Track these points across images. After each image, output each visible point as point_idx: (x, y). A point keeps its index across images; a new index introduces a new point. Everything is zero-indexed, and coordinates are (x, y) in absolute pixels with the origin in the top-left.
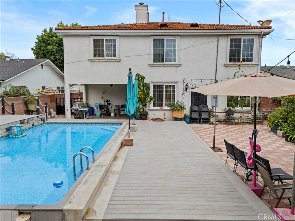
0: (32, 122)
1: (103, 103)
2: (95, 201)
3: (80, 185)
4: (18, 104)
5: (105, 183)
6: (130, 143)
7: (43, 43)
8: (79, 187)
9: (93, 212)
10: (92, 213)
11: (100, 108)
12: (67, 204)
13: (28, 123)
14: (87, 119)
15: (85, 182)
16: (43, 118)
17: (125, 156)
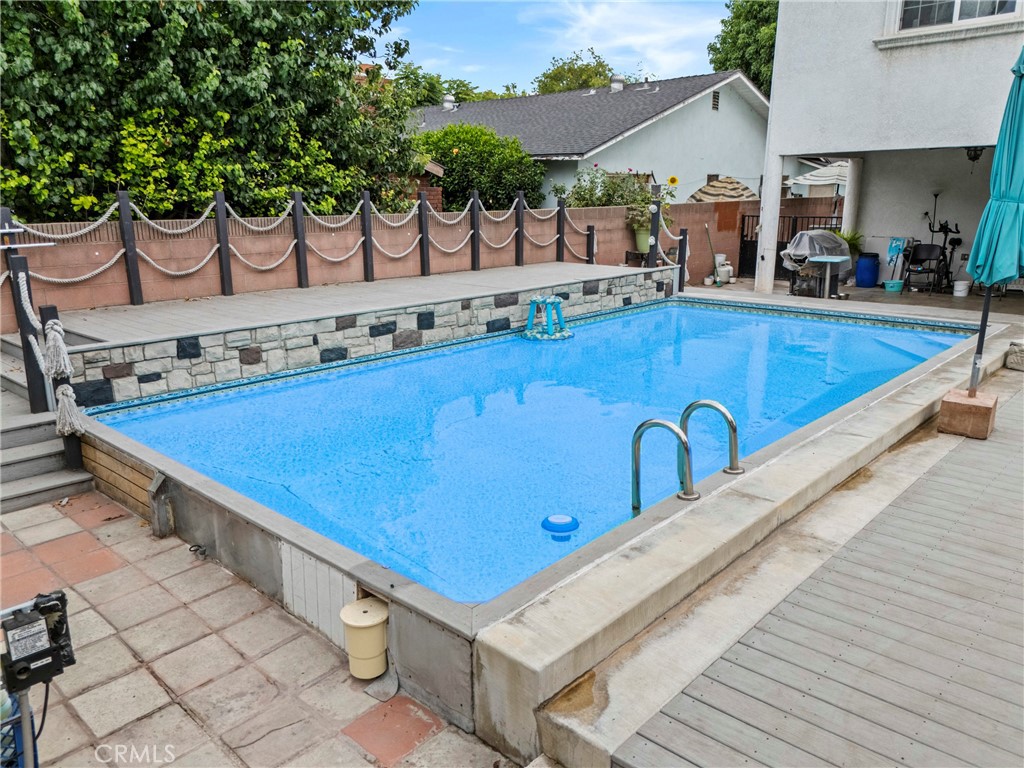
0: (625, 290)
1: (925, 237)
2: (636, 650)
3: (606, 557)
4: (609, 230)
5: (736, 580)
6: (969, 424)
7: (747, 20)
8: (598, 561)
9: (596, 701)
10: (589, 702)
11: (906, 257)
12: (502, 620)
13: (609, 292)
14: (840, 298)
15: (634, 549)
16: (666, 282)
17: (914, 479)
